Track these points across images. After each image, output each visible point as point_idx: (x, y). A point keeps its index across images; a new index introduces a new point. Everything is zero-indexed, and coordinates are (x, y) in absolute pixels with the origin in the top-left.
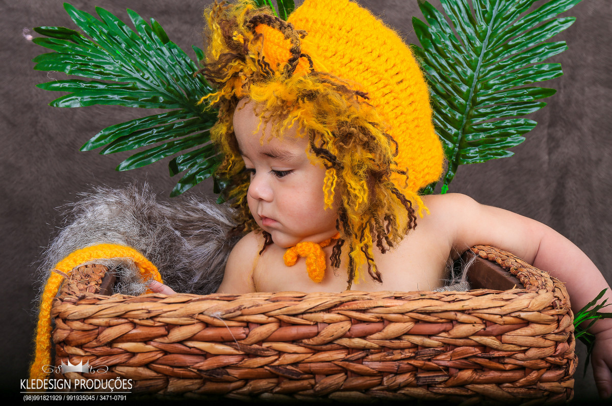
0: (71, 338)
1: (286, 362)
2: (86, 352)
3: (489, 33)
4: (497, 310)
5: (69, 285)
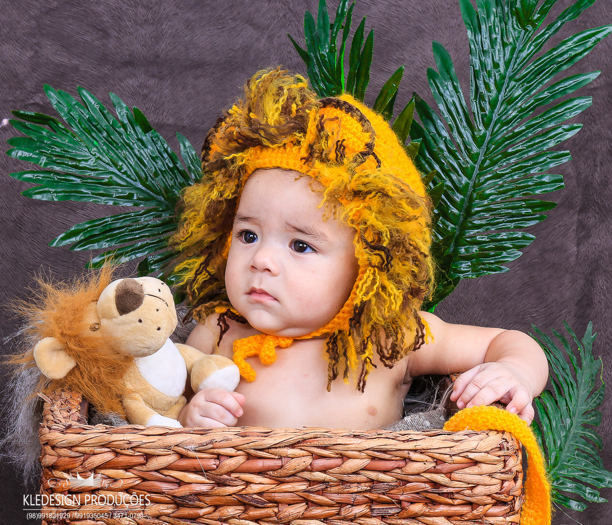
0: (59, 464)
1: (252, 492)
3: (488, 138)
4: (447, 451)
5: (52, 411)
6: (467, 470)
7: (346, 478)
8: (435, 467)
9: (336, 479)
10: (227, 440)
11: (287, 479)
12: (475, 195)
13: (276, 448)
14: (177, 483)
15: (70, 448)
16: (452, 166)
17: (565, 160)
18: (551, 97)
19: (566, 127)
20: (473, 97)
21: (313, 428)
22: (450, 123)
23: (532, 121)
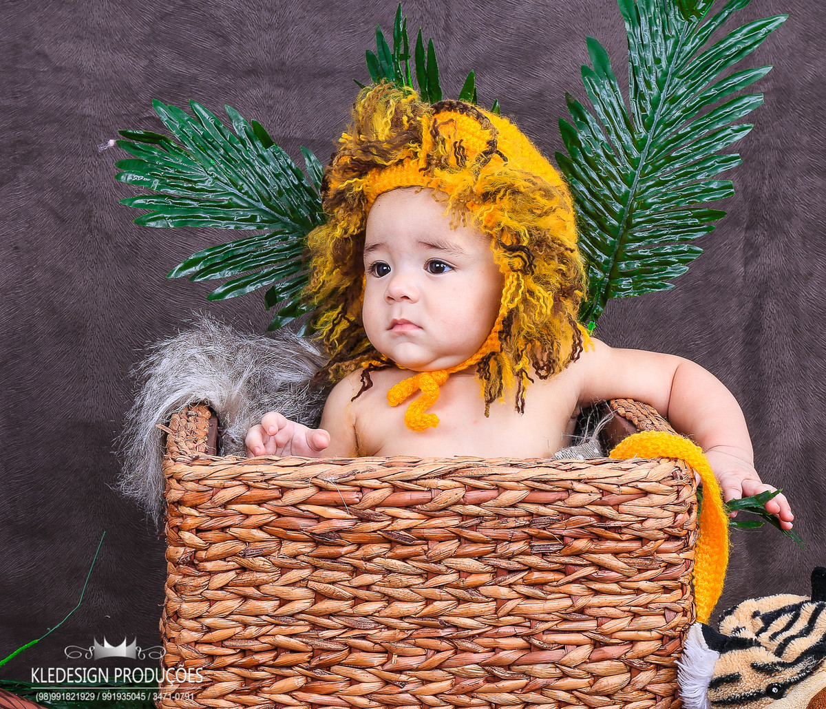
0: (186, 499)
1: (398, 527)
2: (201, 512)
3: (649, 141)
4: (614, 480)
5: (176, 443)
6: (636, 502)
7: (502, 511)
8: (601, 498)
9: (491, 513)
10: (371, 470)
11: (437, 513)
12: (635, 204)
13: (425, 479)
14: (315, 519)
15: (198, 481)
16: (610, 172)
17: (734, 164)
18: (718, 94)
19: (735, 127)
20: (632, 95)
21: (466, 457)
22: (608, 125)
23: (698, 121)
